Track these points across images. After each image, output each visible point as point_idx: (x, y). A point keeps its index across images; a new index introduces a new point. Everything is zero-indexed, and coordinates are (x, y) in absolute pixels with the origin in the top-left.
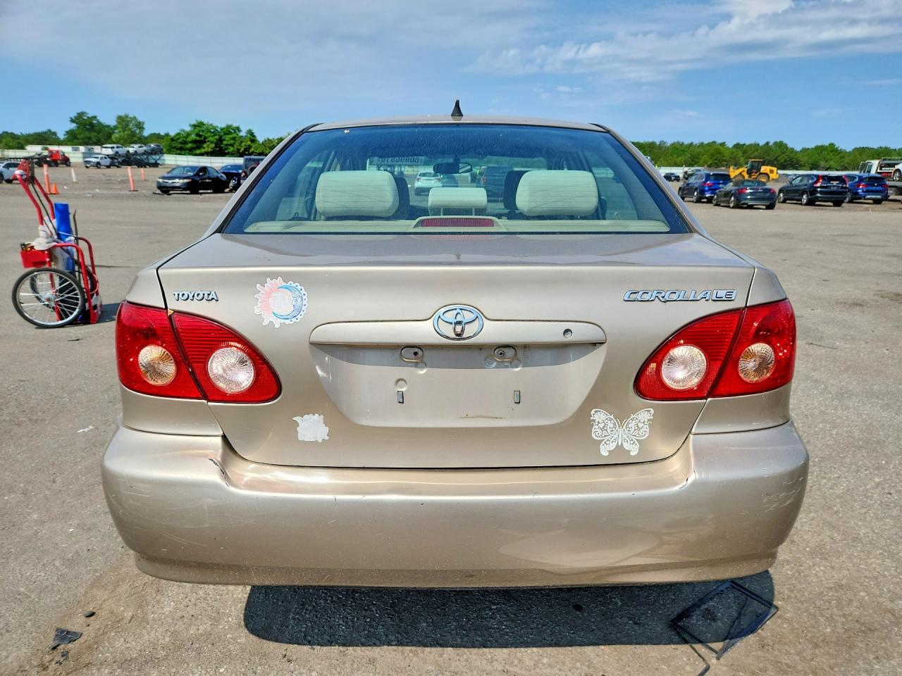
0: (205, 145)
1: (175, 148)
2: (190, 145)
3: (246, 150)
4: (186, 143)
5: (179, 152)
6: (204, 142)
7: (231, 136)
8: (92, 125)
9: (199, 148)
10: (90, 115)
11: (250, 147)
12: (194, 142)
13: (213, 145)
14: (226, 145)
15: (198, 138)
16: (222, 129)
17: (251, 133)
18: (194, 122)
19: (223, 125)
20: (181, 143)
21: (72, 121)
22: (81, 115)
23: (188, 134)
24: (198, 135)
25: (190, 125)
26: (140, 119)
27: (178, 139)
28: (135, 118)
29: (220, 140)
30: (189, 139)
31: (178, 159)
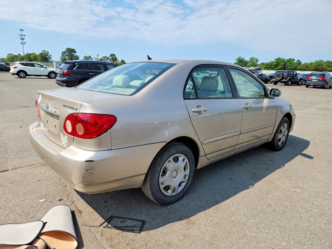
0: (278, 66)
1: (267, 67)
2: (273, 66)
3: (295, 68)
4: (272, 65)
5: (268, 69)
6: (279, 65)
7: (290, 62)
8: (242, 61)
9: (276, 67)
10: (242, 58)
11: (297, 66)
12: (274, 65)
13: (282, 66)
14: (287, 66)
15: (276, 64)
16: (287, 60)
17: (299, 61)
18: (277, 58)
19: (288, 59)
20: (270, 66)
21: (236, 60)
22: (239, 58)
23: (273, 62)
24: (277, 63)
25: (275, 59)
26: (257, 58)
27: (269, 64)
28: (256, 58)
29: (285, 64)
30: (273, 64)
31: (267, 71)
